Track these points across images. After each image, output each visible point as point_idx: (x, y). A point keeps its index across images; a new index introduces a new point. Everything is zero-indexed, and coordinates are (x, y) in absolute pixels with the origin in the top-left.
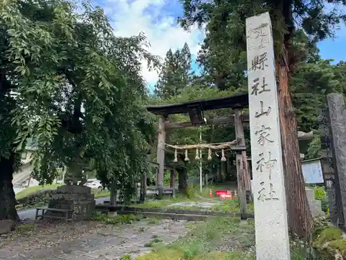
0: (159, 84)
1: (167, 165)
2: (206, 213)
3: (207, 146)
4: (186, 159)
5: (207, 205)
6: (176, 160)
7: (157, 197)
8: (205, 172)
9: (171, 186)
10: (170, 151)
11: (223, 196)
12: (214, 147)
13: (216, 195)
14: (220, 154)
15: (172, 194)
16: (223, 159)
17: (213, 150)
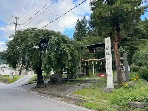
0: (75, 33)
1: (82, 66)
2: (96, 81)
3: (95, 60)
4: (89, 64)
5: (97, 79)
6: (85, 64)
7: (80, 77)
8: (95, 67)
9: (84, 73)
10: (83, 62)
11: (102, 76)
12: (98, 60)
13: (99, 76)
14: (100, 62)
15: (84, 76)
16: (101, 64)
17: (98, 61)
